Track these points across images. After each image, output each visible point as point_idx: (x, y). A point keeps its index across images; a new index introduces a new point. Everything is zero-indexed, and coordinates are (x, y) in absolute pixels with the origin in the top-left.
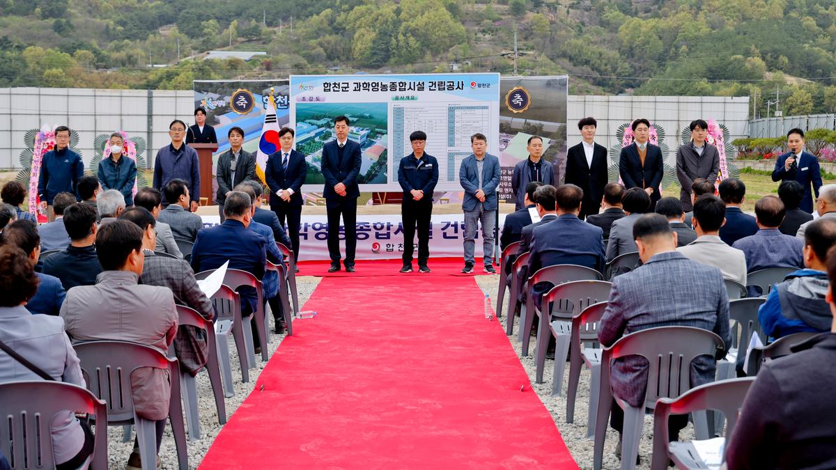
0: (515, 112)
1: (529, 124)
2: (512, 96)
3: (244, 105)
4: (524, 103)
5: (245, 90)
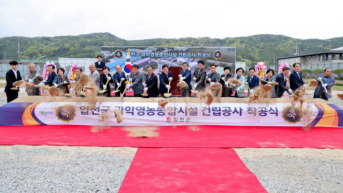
0: (217, 59)
1: (222, 63)
2: (216, 54)
3: (119, 55)
4: (220, 56)
5: (120, 50)
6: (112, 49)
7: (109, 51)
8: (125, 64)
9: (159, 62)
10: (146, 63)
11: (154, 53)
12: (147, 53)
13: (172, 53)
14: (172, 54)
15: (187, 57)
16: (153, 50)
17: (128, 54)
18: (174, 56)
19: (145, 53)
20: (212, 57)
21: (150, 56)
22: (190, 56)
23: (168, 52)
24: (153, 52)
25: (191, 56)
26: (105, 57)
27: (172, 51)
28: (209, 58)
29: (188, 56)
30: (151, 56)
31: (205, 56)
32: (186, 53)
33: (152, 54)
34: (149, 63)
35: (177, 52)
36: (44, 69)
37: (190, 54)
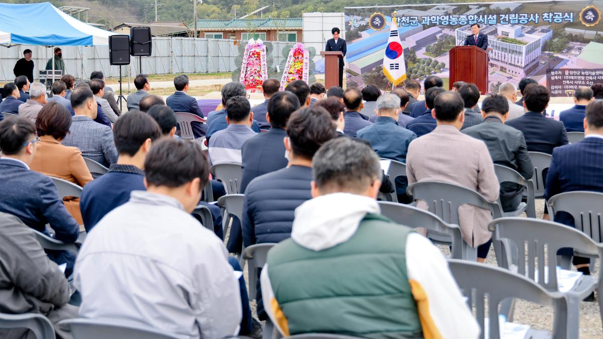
0: (588, 25)
1: (600, 35)
2: (585, 13)
3: (379, 24)
4: (595, 19)
5: (379, 13)
6: (364, 12)
7: (359, 15)
8: (387, 42)
9: (458, 35)
10: (433, 38)
11: (448, 16)
12: (433, 17)
13: (486, 16)
14: (488, 18)
15: (519, 23)
16: (445, 11)
18: (490, 23)
19: (430, 18)
20: (577, 21)
21: (441, 24)
22: (526, 22)
23: (478, 14)
24: (447, 14)
25: (528, 20)
26: (352, 29)
27: (487, 11)
28: (570, 25)
30: (443, 23)
31: (561, 21)
32: (517, 15)
33: (445, 19)
34: (438, 38)
35: (498, 12)
36: (245, 54)
37: (526, 16)
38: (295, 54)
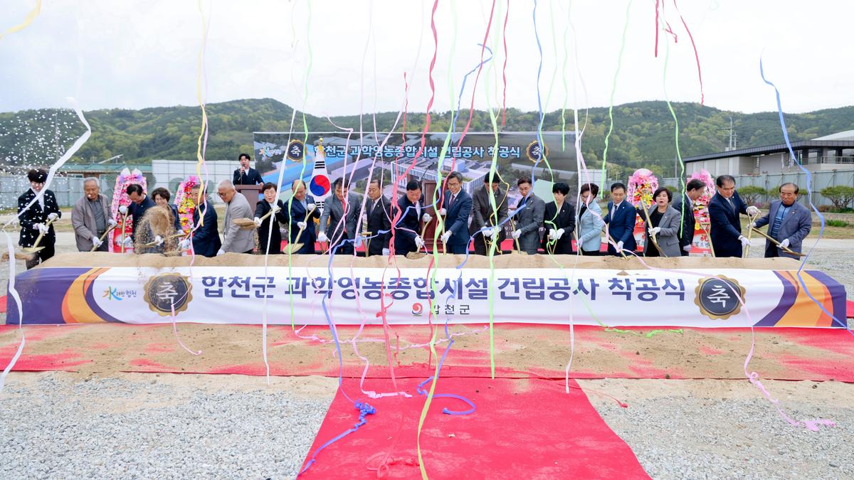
0: (535, 161)
1: (547, 172)
2: (532, 148)
3: (298, 154)
5: (298, 141)
6: (279, 138)
7: (273, 142)
8: (311, 175)
9: (393, 169)
10: (365, 171)
12: (365, 147)
13: (425, 148)
14: (427, 150)
15: (462, 157)
16: (379, 140)
17: (320, 149)
18: (430, 156)
19: (361, 148)
20: (524, 156)
21: (374, 155)
22: (470, 155)
23: (417, 146)
25: (472, 154)
26: (264, 159)
27: (427, 143)
28: (516, 160)
29: (464, 155)
30: (376, 154)
31: (507, 155)
32: (460, 148)
33: (378, 150)
34: (371, 171)
35: (439, 144)
36: (116, 188)
37: (470, 150)
38: (186, 189)
